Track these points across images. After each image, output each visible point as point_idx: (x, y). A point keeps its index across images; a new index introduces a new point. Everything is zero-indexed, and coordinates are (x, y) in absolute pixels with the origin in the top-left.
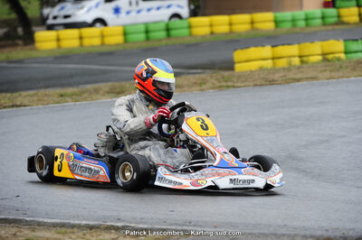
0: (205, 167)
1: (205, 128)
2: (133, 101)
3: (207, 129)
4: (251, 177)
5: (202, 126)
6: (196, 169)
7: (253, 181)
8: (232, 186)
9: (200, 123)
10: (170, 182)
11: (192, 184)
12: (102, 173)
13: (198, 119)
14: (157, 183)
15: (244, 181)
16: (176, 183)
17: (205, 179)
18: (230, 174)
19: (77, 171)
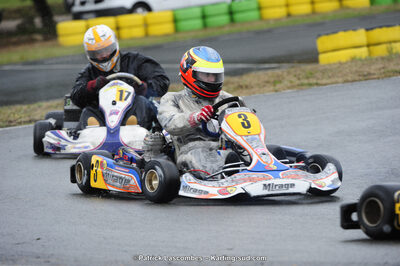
0: (237, 171)
1: (247, 125)
2: (180, 97)
3: (249, 126)
4: (290, 181)
5: (243, 124)
6: (229, 174)
7: (293, 185)
8: (266, 192)
9: (241, 120)
10: (195, 191)
11: (220, 192)
12: (132, 182)
13: (240, 116)
14: (181, 193)
15: (281, 186)
16: (201, 192)
17: (235, 186)
18: (264, 179)
19: (110, 181)
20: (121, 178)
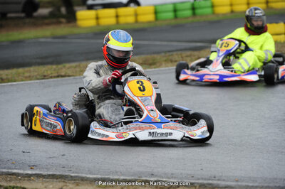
0: (131, 122)
1: (142, 89)
2: (101, 66)
3: (144, 90)
4: (169, 131)
5: (140, 88)
6: (126, 123)
7: (171, 134)
8: (150, 138)
9: (138, 85)
10: (99, 134)
11: (117, 136)
12: (58, 127)
13: (138, 82)
14: (90, 136)
15: (162, 134)
16: (103, 135)
18: (150, 128)
19: (44, 126)
20: (51, 124)
